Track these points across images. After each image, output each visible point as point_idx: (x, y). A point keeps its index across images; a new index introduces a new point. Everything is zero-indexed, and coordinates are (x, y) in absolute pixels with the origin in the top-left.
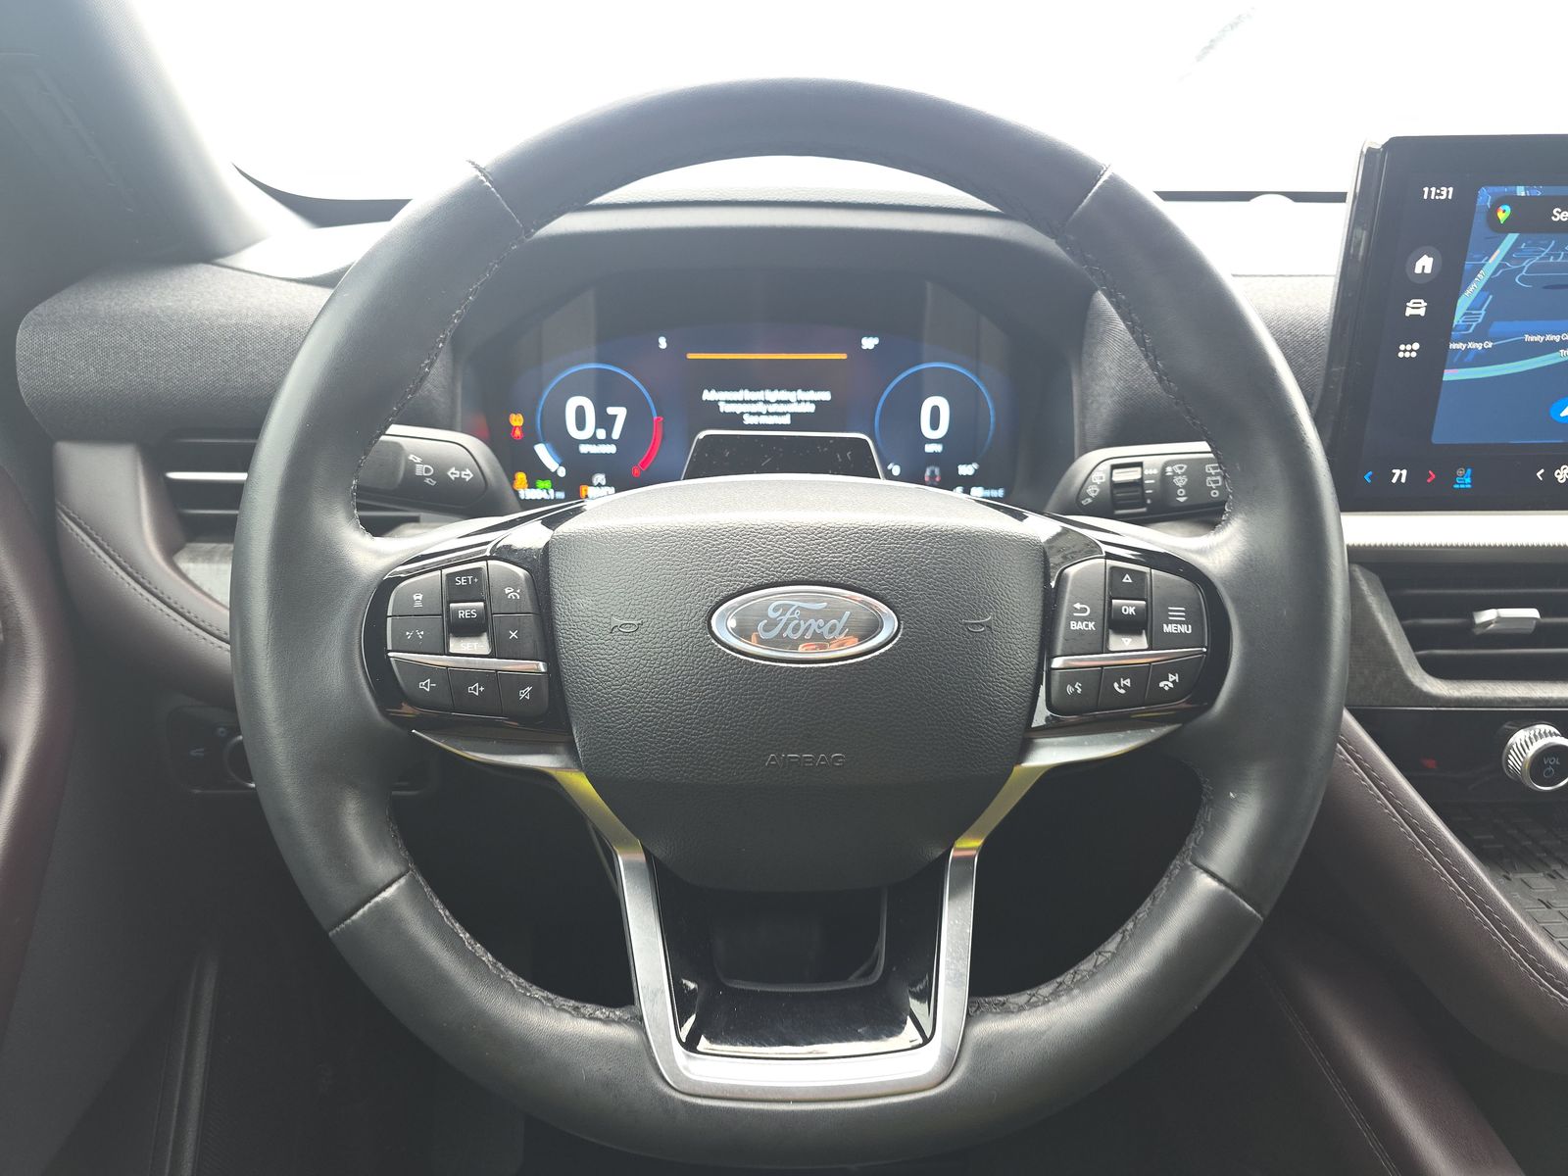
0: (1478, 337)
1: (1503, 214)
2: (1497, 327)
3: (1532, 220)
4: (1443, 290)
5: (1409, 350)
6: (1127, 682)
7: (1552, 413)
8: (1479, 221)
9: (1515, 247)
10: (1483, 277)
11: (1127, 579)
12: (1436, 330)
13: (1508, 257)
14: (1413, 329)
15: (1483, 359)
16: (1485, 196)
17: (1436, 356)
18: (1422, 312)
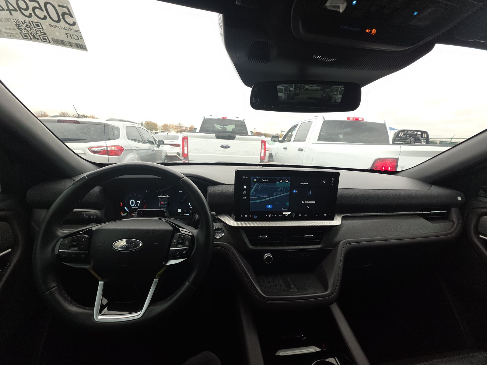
0: (254, 196)
1: (255, 180)
2: (256, 195)
3: (259, 181)
4: (248, 190)
5: (245, 198)
6: (179, 252)
7: (267, 207)
8: (252, 181)
9: (257, 184)
10: (253, 188)
11: (182, 236)
12: (248, 195)
13: (257, 186)
14: (245, 195)
15: (255, 200)
16: (252, 178)
17: (249, 199)
18: (246, 193)
